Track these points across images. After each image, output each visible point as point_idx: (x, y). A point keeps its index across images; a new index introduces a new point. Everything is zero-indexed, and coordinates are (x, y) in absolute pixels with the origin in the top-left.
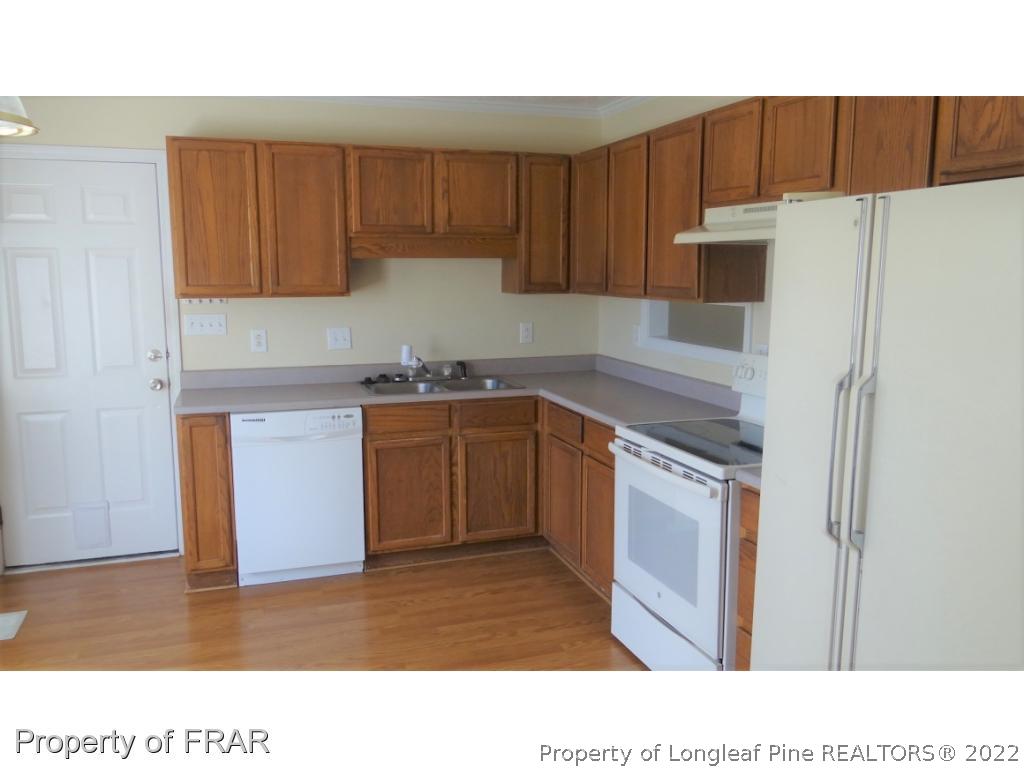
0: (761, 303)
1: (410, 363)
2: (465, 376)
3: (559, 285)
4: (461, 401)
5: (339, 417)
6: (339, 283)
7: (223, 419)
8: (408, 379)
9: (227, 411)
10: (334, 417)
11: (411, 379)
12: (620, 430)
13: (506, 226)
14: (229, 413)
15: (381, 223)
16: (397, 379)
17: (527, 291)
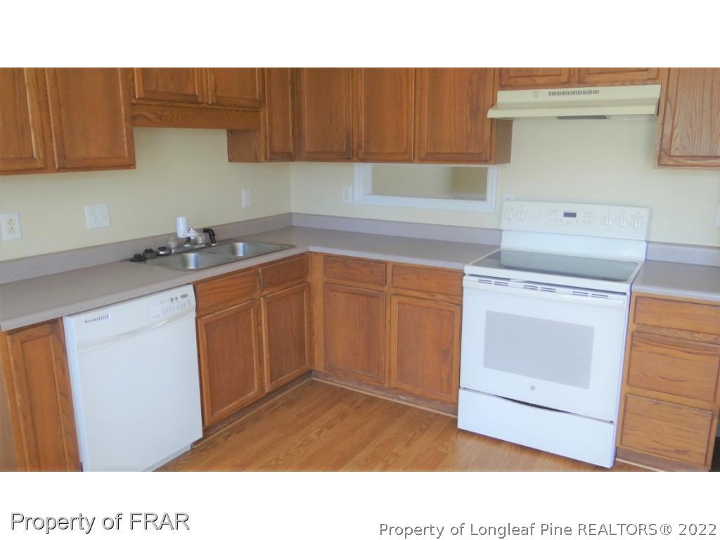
0: (508, 165)
1: (188, 235)
2: (215, 242)
3: (290, 154)
4: (260, 266)
5: (176, 298)
6: (126, 155)
7: (55, 326)
8: (171, 251)
9: (59, 316)
10: (172, 300)
11: (173, 251)
12: (469, 269)
13: (256, 100)
14: (62, 318)
15: (160, 90)
16: (161, 253)
17: (271, 160)
